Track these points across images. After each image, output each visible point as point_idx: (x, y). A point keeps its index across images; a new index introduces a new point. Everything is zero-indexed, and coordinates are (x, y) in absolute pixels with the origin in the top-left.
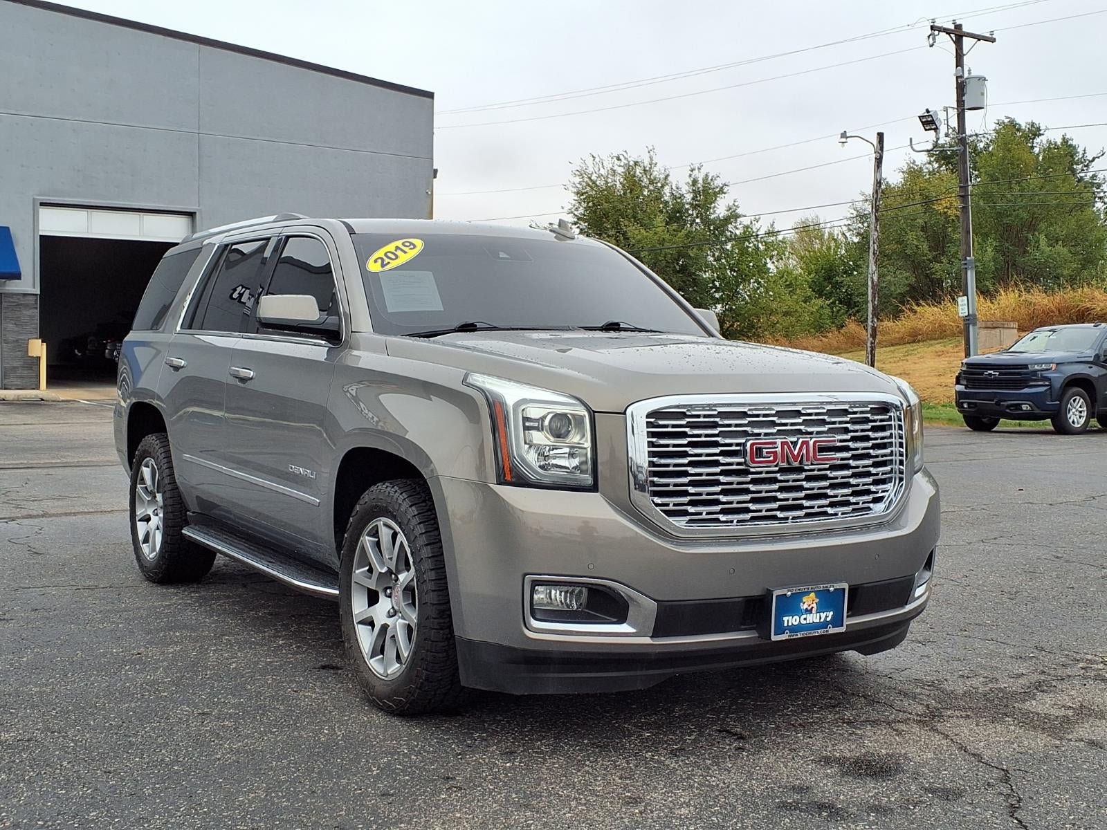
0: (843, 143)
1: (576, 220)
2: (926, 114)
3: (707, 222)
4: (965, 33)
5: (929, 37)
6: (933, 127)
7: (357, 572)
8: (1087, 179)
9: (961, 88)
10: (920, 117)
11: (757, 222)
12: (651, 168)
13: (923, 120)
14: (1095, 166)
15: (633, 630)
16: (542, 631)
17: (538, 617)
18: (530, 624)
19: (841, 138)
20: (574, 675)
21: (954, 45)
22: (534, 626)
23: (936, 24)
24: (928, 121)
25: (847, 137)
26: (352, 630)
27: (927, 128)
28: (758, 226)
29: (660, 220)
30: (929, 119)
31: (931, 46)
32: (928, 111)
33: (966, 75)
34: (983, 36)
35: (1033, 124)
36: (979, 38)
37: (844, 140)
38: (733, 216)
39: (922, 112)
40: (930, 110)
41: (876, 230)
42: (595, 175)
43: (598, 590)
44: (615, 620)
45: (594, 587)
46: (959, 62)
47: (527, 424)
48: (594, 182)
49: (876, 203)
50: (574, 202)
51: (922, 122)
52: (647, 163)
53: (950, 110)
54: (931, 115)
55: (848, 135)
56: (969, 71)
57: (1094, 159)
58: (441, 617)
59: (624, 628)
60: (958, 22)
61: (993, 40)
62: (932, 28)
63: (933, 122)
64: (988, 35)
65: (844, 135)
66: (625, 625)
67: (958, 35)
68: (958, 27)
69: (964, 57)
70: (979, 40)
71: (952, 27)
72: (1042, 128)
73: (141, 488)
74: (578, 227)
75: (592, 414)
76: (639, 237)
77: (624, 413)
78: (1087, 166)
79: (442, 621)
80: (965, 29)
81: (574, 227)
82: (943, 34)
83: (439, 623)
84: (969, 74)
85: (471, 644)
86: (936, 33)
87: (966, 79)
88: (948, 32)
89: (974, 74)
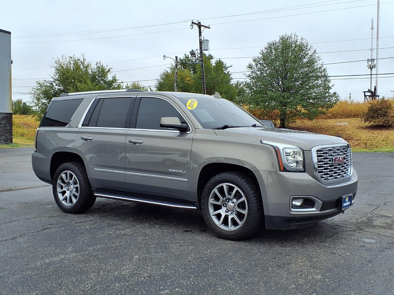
0: (164, 59)
1: (54, 80)
2: (192, 51)
3: (105, 82)
4: (201, 25)
5: (191, 26)
6: (194, 56)
7: (211, 200)
8: (226, 73)
9: (201, 43)
10: (190, 52)
11: (122, 83)
12: (84, 62)
13: (191, 53)
14: (229, 69)
15: (316, 210)
16: (295, 212)
17: (294, 208)
18: (291, 210)
19: (164, 57)
20: (299, 223)
21: (198, 28)
22: (293, 210)
23: (193, 22)
24: (192, 54)
25: (165, 57)
26: (210, 218)
27: (192, 56)
28: (123, 84)
29: (89, 82)
30: (193, 53)
31: (192, 29)
32: (192, 50)
33: (202, 39)
34: (207, 27)
35: (210, 55)
36: (206, 27)
37: (164, 58)
38: (114, 80)
39: (191, 51)
40: (193, 50)
41: (176, 89)
42: (62, 64)
43: (309, 199)
44: (312, 207)
45: (308, 198)
46: (200, 35)
47: (286, 154)
48: (62, 66)
49: (176, 80)
50: (54, 73)
51: (191, 54)
52: (82, 60)
53: (198, 50)
54: (194, 52)
55: (166, 57)
56: (204, 38)
57: (228, 67)
58: (258, 210)
59: (314, 209)
60: (199, 22)
61: (209, 28)
62: (192, 23)
63: (194, 54)
64: (208, 26)
65: (164, 56)
66: (313, 208)
67: (200, 26)
68: (200, 23)
69: (202, 33)
70: (206, 28)
71: (197, 23)
72: (213, 57)
73: (60, 181)
74: (55, 83)
75: (303, 151)
76: (82, 87)
77: (311, 151)
78: (226, 69)
79: (258, 211)
80: (202, 24)
81: (53, 83)
82: (195, 25)
83: (258, 212)
84: (204, 39)
85: (271, 217)
86: (193, 24)
87: (203, 40)
88: (196, 24)
89: (205, 39)
